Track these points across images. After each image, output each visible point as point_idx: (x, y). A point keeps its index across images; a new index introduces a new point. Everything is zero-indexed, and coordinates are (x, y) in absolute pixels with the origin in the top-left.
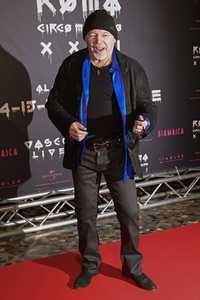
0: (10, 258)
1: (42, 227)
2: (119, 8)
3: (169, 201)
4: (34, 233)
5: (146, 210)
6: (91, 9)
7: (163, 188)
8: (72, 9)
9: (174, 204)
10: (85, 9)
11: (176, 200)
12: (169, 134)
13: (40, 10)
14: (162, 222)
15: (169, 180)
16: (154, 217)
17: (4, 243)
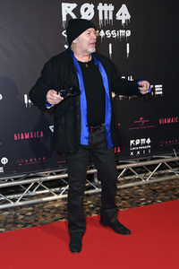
0: (36, 221)
1: (61, 196)
2: (129, 17)
3: (167, 178)
4: (55, 201)
5: (148, 185)
6: (106, 17)
7: (163, 167)
8: (90, 18)
9: (172, 180)
10: (101, 18)
11: (173, 177)
12: (169, 121)
13: (64, 19)
14: (162, 195)
15: (167, 160)
16: (154, 191)
17: (31, 208)
